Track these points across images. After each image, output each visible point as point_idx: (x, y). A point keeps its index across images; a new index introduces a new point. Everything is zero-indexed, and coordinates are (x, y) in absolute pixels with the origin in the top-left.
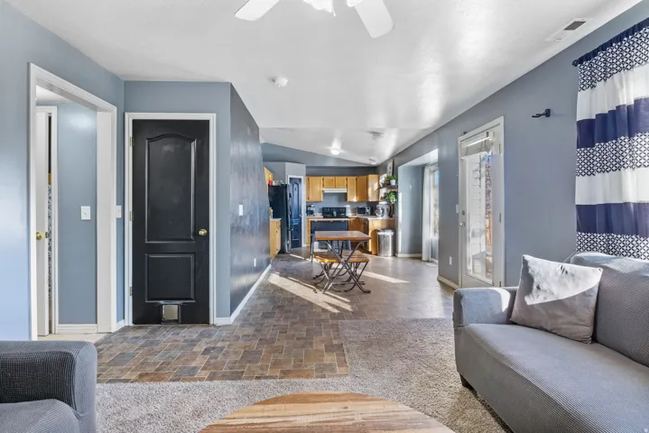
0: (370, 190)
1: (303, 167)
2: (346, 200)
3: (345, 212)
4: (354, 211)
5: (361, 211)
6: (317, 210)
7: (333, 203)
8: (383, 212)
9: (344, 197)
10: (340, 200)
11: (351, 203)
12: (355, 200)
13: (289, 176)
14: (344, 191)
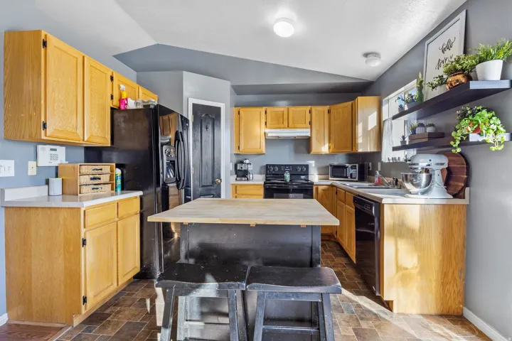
0: (360, 128)
1: (225, 87)
2: (309, 150)
3: (307, 174)
4: (323, 171)
5: (338, 171)
6: (258, 169)
7: (285, 157)
8: (430, 178)
9: (304, 144)
10: (297, 151)
11: (319, 156)
12: (325, 149)
13: (192, 101)
14: (305, 132)
